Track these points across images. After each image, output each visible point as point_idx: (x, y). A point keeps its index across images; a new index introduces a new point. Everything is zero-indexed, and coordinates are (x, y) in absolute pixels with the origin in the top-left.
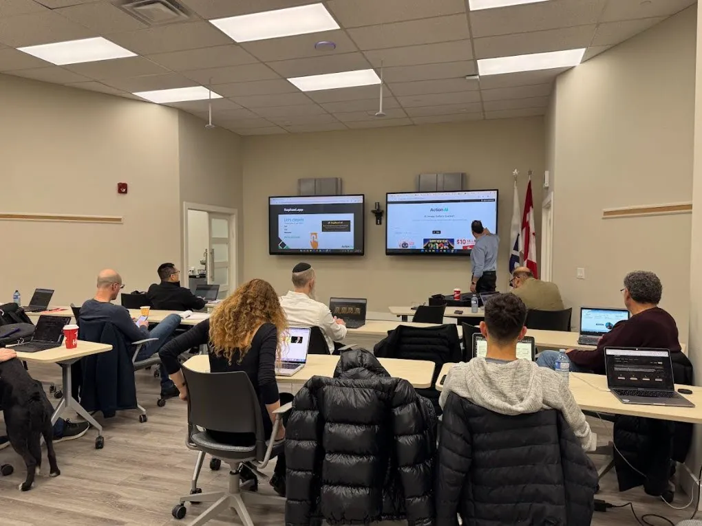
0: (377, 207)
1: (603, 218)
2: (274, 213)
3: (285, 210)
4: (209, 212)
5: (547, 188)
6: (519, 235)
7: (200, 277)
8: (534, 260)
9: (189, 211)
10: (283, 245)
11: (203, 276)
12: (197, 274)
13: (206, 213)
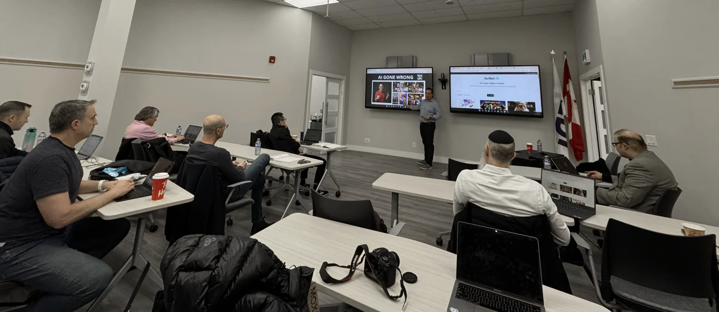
0: (443, 77)
1: (673, 88)
4: (327, 78)
5: (588, 64)
6: (561, 101)
7: (319, 121)
8: (578, 122)
9: (313, 76)
13: (325, 78)
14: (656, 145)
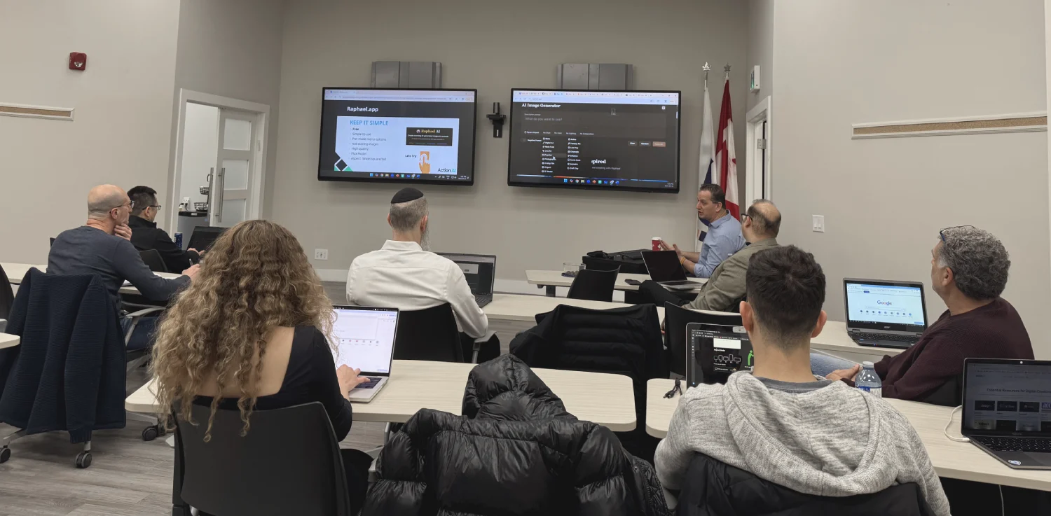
0: (496, 111)
1: (853, 139)
2: (330, 113)
3: (349, 109)
4: (222, 108)
5: (757, 91)
6: (712, 161)
7: (199, 215)
8: (735, 201)
9: (188, 104)
10: (342, 165)
11: (203, 213)
12: (192, 209)
13: (216, 109)
14: (823, 230)
